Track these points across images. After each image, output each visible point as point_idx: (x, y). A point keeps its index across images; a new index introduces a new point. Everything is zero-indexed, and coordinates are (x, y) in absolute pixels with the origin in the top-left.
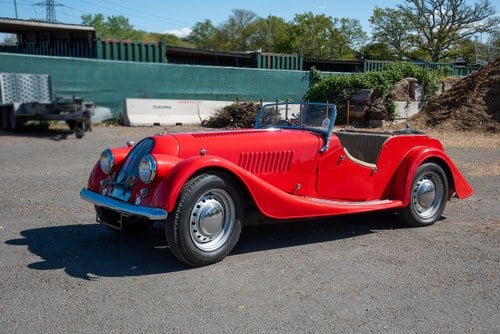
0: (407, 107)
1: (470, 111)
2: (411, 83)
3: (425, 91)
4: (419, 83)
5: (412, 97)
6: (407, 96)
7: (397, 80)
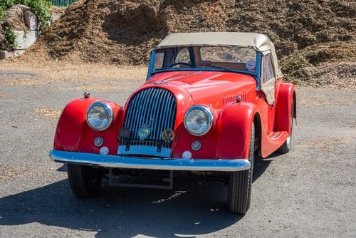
0: (25, 37)
1: (92, 43)
2: (24, 11)
3: (38, 21)
4: (33, 11)
5: (27, 25)
6: (23, 24)
7: (9, 7)
